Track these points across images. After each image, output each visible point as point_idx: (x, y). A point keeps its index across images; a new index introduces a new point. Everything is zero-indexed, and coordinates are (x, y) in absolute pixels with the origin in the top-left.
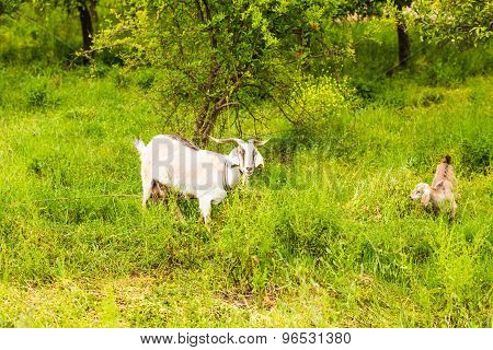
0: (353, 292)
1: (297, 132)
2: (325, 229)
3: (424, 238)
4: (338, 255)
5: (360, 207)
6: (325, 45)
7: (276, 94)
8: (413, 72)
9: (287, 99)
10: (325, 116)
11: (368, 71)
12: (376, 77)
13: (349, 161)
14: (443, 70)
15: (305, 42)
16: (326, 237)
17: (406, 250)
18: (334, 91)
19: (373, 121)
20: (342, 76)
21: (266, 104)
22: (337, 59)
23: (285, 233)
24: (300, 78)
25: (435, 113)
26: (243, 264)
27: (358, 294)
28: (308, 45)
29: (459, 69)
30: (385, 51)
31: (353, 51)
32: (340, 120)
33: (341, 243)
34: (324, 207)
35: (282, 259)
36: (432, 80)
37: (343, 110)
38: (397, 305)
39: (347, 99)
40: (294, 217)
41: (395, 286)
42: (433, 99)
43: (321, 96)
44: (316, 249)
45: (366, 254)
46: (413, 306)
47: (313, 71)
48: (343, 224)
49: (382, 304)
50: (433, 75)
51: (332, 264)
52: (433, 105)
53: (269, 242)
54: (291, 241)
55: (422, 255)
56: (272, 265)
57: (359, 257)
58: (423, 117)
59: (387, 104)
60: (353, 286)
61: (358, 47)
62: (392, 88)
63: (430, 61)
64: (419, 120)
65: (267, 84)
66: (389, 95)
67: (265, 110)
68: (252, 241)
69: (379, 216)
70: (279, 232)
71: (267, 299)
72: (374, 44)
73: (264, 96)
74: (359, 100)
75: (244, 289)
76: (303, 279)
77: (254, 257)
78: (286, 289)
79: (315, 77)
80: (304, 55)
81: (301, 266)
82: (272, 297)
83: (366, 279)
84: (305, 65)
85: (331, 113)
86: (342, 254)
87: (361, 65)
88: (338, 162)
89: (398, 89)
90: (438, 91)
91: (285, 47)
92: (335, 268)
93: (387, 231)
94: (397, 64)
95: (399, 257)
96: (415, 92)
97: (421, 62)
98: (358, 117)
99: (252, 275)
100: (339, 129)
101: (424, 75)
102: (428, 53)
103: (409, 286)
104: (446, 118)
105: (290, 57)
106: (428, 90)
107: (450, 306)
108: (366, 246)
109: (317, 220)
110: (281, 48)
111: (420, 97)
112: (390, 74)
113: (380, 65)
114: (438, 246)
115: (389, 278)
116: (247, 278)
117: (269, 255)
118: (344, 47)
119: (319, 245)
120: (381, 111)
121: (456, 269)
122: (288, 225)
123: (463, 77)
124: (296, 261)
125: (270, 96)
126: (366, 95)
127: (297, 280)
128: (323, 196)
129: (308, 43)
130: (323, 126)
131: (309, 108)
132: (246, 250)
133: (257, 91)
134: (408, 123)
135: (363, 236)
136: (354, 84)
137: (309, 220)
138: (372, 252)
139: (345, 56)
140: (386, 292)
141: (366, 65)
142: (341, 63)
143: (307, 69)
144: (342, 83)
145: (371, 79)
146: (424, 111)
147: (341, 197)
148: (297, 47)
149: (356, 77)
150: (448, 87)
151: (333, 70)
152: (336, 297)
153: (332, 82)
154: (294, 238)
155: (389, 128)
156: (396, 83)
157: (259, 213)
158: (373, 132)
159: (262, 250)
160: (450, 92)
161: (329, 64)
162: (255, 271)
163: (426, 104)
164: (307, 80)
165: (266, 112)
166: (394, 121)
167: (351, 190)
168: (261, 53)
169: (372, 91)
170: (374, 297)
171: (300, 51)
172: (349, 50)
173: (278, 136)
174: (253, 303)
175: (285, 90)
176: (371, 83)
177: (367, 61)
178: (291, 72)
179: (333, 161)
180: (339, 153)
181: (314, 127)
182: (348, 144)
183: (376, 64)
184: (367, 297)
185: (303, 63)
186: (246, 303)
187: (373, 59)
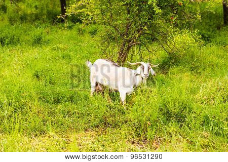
0: (199, 141)
1: (170, 58)
2: (185, 108)
5: (203, 97)
6: (185, 13)
7: (160, 38)
9: (165, 41)
10: (185, 50)
11: (207, 27)
12: (211, 29)
13: (197, 73)
15: (175, 11)
16: (185, 112)
17: (226, 120)
18: (190, 37)
19: (210, 53)
20: (194, 29)
21: (155, 43)
22: (192, 21)
23: (165, 110)
24: (173, 30)
26: (143, 126)
27: (202, 142)
30: (217, 16)
31: (200, 17)
32: (193, 52)
33: (193, 115)
34: (184, 97)
35: (162, 123)
37: (194, 47)
39: (196, 41)
40: (169, 102)
41: (221, 138)
43: (183, 39)
44: (180, 119)
45: (206, 122)
47: (179, 27)
48: (194, 106)
49: (214, 148)
51: (188, 126)
53: (156, 114)
54: (167, 115)
56: (157, 126)
57: (202, 123)
59: (217, 44)
60: (199, 138)
61: (202, 14)
62: (220, 36)
65: (156, 33)
66: (218, 39)
67: (154, 46)
68: (147, 114)
69: (213, 102)
70: (161, 110)
71: (155, 144)
72: (211, 13)
73: (154, 39)
74: (203, 42)
75: (143, 139)
76: (173, 135)
77: (148, 122)
78: (165, 139)
79: (180, 30)
80: (175, 19)
81: (172, 127)
82: (157, 143)
83: (206, 134)
85: (188, 49)
86: (193, 121)
87: (204, 24)
88: (192, 73)
89: (223, 36)
91: (165, 14)
92: (190, 128)
93: (217, 109)
94: (222, 23)
95: (223, 123)
98: (202, 51)
99: (147, 131)
100: (192, 57)
105: (167, 19)
108: (206, 117)
109: (181, 103)
110: (163, 14)
113: (214, 24)
115: (218, 134)
116: (145, 133)
117: (156, 121)
118: (196, 14)
119: (181, 117)
120: (214, 48)
122: (166, 106)
124: (170, 124)
125: (157, 39)
126: (207, 39)
127: (170, 134)
128: (184, 92)
129: (177, 12)
130: (185, 55)
131: (177, 45)
132: (144, 119)
133: (150, 37)
135: (204, 112)
136: (200, 33)
137: (177, 104)
138: (209, 120)
139: (196, 19)
140: (216, 141)
141: (206, 24)
142: (194, 22)
143: (176, 25)
144: (194, 33)
145: (209, 31)
147: (193, 91)
148: (171, 14)
149: (201, 30)
151: (189, 26)
152: (190, 143)
153: (189, 32)
154: (168, 113)
155: (218, 56)
156: (222, 33)
157: (151, 100)
158: (210, 58)
159: (152, 119)
161: (188, 23)
162: (149, 129)
164: (176, 31)
165: (155, 48)
166: (221, 52)
167: (198, 89)
168: (152, 17)
169: (209, 37)
170: (210, 144)
171: (172, 16)
172: (198, 16)
173: (161, 60)
174: (147, 146)
175: (165, 36)
176: (209, 33)
177: (207, 21)
178: (168, 27)
179: (189, 73)
180: (192, 69)
181: (180, 56)
182: (197, 64)
183: (212, 23)
184: (206, 144)
185: (174, 22)
186: (144, 146)
187: (210, 21)
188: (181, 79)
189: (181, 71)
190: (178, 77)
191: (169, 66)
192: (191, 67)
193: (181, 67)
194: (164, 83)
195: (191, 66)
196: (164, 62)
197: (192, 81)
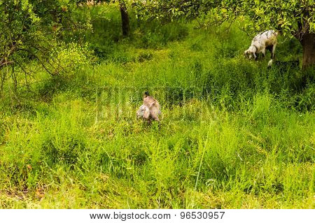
0: (95, 186)
1: (54, 81)
2: (76, 145)
3: (142, 149)
4: (85, 162)
5: (99, 130)
6: (72, 22)
7: (40, 55)
8: (131, 39)
9: (47, 59)
10: (74, 70)
11: (102, 39)
12: (107, 42)
13: (90, 100)
14: (152, 37)
15: (58, 20)
16: (77, 150)
17: (130, 157)
19: (106, 73)
20: (85, 41)
21: (33, 62)
22: (81, 31)
23: (50, 150)
24: (56, 44)
25: (147, 67)
26: (21, 172)
27: (99, 187)
28: (60, 22)
29: (162, 37)
30: (113, 25)
31: (91, 26)
32: (84, 72)
33: (87, 154)
34: (75, 130)
35: (47, 166)
36: (145, 44)
37: (85, 65)
38: (125, 193)
39: (88, 58)
40: (54, 138)
41: (123, 180)
42: (146, 57)
43: (70, 56)
44: (70, 159)
45: (104, 160)
46: (135, 193)
47: (65, 39)
48: (88, 142)
49: (115, 193)
50: (146, 41)
51: (81, 168)
52: (146, 61)
53: (38, 155)
54: (53, 154)
55: (141, 159)
56: (40, 170)
57: (99, 163)
58: (140, 69)
59: (115, 61)
60: (96, 181)
61: (94, 23)
62: (118, 50)
63: (143, 32)
64: (137, 71)
65: (33, 49)
66: (116, 55)
67: (33, 66)
68: (26, 155)
69: (112, 135)
70: (45, 149)
71: (38, 193)
72: (106, 21)
73: (32, 57)
74: (96, 58)
75: (22, 188)
76: (62, 179)
77: (28, 166)
78: (50, 186)
79: (66, 43)
80: (58, 29)
81: (60, 169)
82: (42, 192)
83: (105, 177)
84: (59, 35)
85: (78, 68)
86: (88, 161)
87: (97, 35)
88: (84, 100)
89: (122, 51)
90: (149, 52)
91: (45, 23)
92: (83, 171)
93: (118, 145)
94: (121, 34)
95: (126, 162)
96: (134, 52)
97: (137, 32)
98: (96, 70)
99: (27, 177)
100: (84, 78)
101: (139, 41)
102: (142, 26)
103: (132, 180)
104: (154, 69)
105: (49, 30)
106: (142, 51)
107: (159, 192)
108: (104, 155)
109: (70, 140)
110: (42, 23)
111: (137, 56)
112: (116, 40)
113: (110, 35)
114: (151, 154)
115: (120, 176)
116: (24, 180)
117: (38, 164)
118: (85, 22)
119: (72, 156)
120: (111, 66)
121: (162, 167)
122: (51, 144)
123: (165, 42)
124: (57, 166)
125: (35, 57)
126: (101, 55)
127: (58, 180)
128: (74, 123)
129: (60, 20)
130: (72, 76)
131: (63, 64)
132: (23, 161)
133: (26, 53)
134: (129, 73)
135: (102, 149)
136: (92, 48)
137: (65, 140)
138: (107, 160)
139: (86, 29)
140: (117, 185)
141: (100, 35)
142: (84, 33)
143: (60, 38)
144: (84, 47)
145: (104, 44)
146: (140, 65)
147: (86, 123)
148: (53, 24)
150: (156, 49)
151: (78, 38)
152: (85, 190)
153: (77, 46)
154: (55, 152)
155: (117, 77)
156: (121, 47)
157: (31, 136)
158: (106, 80)
159: (33, 161)
160: (157, 52)
161: (75, 35)
162: (29, 174)
163: (141, 61)
164: (60, 46)
165: (33, 68)
166: (120, 72)
167: (93, 119)
168: (28, 28)
169: (105, 52)
170: (110, 189)
171: (55, 26)
172: (88, 25)
173: (42, 84)
174: (28, 197)
175: (46, 53)
176: (104, 47)
177: (101, 32)
178: (49, 40)
179: (80, 100)
180: (84, 95)
181: (67, 77)
182: (89, 88)
183: (107, 34)
184: (105, 189)
185: (57, 34)
186: (24, 197)
187: (105, 31)
188: (69, 107)
189: (69, 98)
190: (65, 106)
191: (53, 92)
192: (83, 92)
193: (69, 92)
194: (47, 114)
195: (81, 90)
196: (46, 87)
197: (84, 110)
